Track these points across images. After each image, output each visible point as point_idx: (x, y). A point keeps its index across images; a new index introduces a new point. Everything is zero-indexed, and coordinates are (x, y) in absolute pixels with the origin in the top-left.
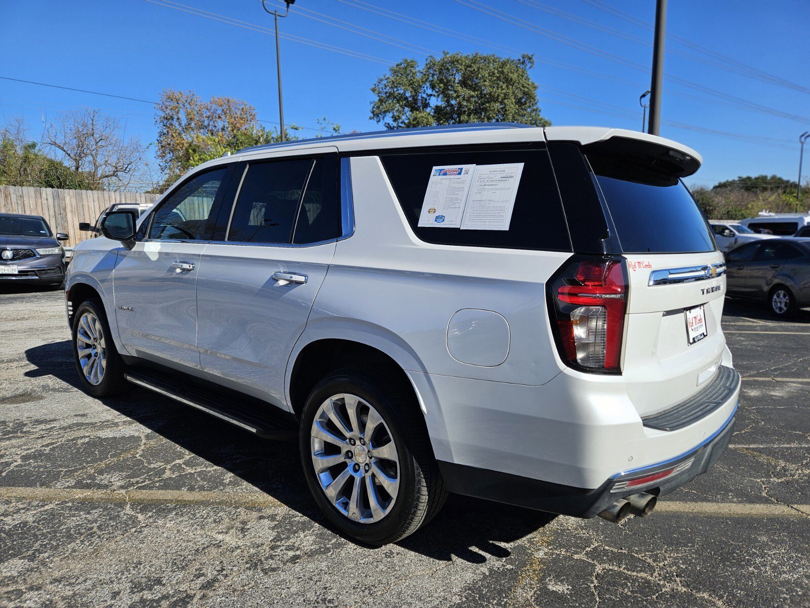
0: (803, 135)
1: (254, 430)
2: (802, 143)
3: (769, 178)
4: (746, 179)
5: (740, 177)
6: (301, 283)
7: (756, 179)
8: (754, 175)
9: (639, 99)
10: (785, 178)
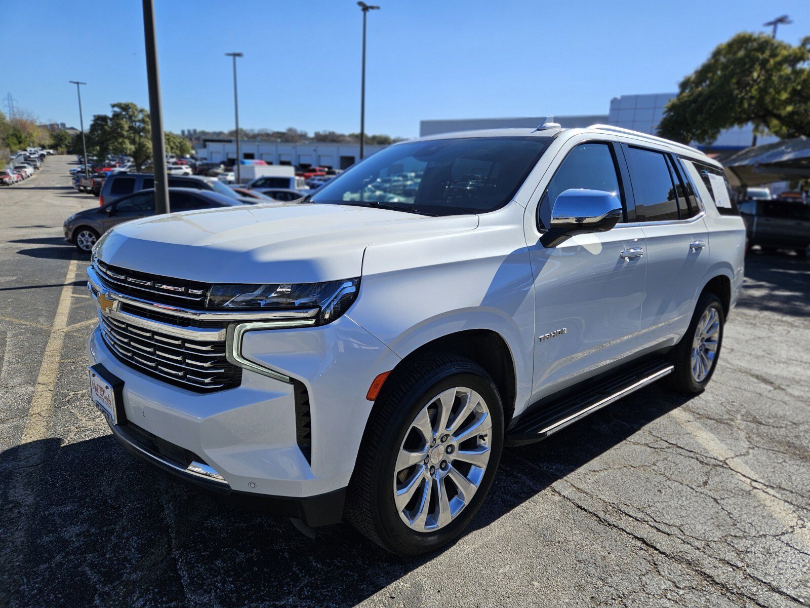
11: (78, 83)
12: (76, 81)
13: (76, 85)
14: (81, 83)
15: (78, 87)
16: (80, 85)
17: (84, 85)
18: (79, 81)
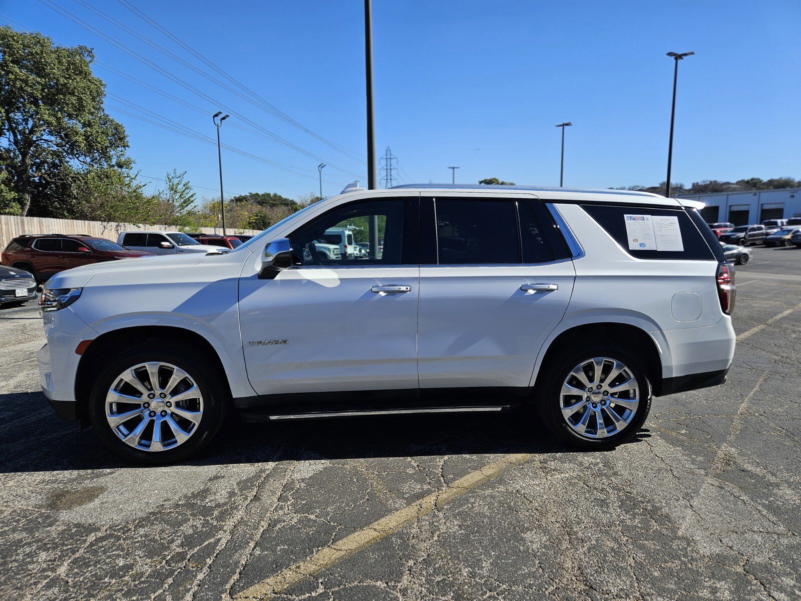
0: (320, 166)
1: (499, 409)
2: (320, 172)
3: (272, 195)
4: (255, 195)
5: (250, 193)
6: (553, 290)
7: (262, 195)
8: (261, 193)
9: (212, 118)
10: (284, 196)
11: (453, 168)
12: (452, 166)
13: (452, 170)
14: (457, 168)
15: (454, 171)
16: (455, 169)
17: (458, 169)
18: (455, 166)
